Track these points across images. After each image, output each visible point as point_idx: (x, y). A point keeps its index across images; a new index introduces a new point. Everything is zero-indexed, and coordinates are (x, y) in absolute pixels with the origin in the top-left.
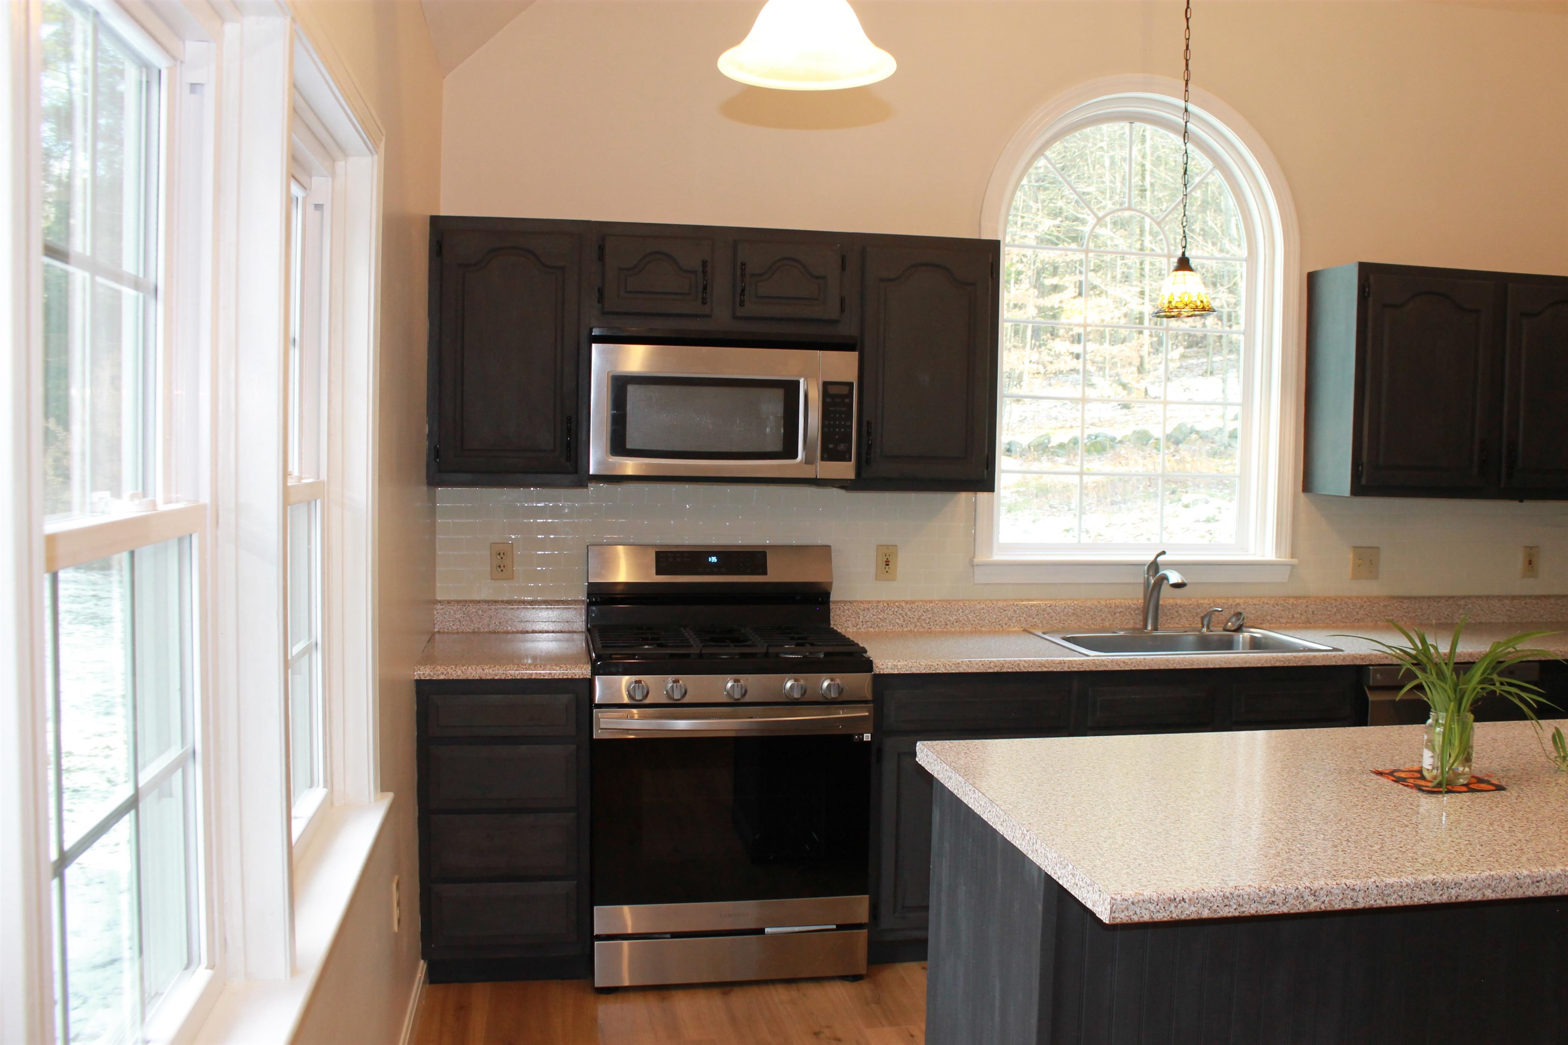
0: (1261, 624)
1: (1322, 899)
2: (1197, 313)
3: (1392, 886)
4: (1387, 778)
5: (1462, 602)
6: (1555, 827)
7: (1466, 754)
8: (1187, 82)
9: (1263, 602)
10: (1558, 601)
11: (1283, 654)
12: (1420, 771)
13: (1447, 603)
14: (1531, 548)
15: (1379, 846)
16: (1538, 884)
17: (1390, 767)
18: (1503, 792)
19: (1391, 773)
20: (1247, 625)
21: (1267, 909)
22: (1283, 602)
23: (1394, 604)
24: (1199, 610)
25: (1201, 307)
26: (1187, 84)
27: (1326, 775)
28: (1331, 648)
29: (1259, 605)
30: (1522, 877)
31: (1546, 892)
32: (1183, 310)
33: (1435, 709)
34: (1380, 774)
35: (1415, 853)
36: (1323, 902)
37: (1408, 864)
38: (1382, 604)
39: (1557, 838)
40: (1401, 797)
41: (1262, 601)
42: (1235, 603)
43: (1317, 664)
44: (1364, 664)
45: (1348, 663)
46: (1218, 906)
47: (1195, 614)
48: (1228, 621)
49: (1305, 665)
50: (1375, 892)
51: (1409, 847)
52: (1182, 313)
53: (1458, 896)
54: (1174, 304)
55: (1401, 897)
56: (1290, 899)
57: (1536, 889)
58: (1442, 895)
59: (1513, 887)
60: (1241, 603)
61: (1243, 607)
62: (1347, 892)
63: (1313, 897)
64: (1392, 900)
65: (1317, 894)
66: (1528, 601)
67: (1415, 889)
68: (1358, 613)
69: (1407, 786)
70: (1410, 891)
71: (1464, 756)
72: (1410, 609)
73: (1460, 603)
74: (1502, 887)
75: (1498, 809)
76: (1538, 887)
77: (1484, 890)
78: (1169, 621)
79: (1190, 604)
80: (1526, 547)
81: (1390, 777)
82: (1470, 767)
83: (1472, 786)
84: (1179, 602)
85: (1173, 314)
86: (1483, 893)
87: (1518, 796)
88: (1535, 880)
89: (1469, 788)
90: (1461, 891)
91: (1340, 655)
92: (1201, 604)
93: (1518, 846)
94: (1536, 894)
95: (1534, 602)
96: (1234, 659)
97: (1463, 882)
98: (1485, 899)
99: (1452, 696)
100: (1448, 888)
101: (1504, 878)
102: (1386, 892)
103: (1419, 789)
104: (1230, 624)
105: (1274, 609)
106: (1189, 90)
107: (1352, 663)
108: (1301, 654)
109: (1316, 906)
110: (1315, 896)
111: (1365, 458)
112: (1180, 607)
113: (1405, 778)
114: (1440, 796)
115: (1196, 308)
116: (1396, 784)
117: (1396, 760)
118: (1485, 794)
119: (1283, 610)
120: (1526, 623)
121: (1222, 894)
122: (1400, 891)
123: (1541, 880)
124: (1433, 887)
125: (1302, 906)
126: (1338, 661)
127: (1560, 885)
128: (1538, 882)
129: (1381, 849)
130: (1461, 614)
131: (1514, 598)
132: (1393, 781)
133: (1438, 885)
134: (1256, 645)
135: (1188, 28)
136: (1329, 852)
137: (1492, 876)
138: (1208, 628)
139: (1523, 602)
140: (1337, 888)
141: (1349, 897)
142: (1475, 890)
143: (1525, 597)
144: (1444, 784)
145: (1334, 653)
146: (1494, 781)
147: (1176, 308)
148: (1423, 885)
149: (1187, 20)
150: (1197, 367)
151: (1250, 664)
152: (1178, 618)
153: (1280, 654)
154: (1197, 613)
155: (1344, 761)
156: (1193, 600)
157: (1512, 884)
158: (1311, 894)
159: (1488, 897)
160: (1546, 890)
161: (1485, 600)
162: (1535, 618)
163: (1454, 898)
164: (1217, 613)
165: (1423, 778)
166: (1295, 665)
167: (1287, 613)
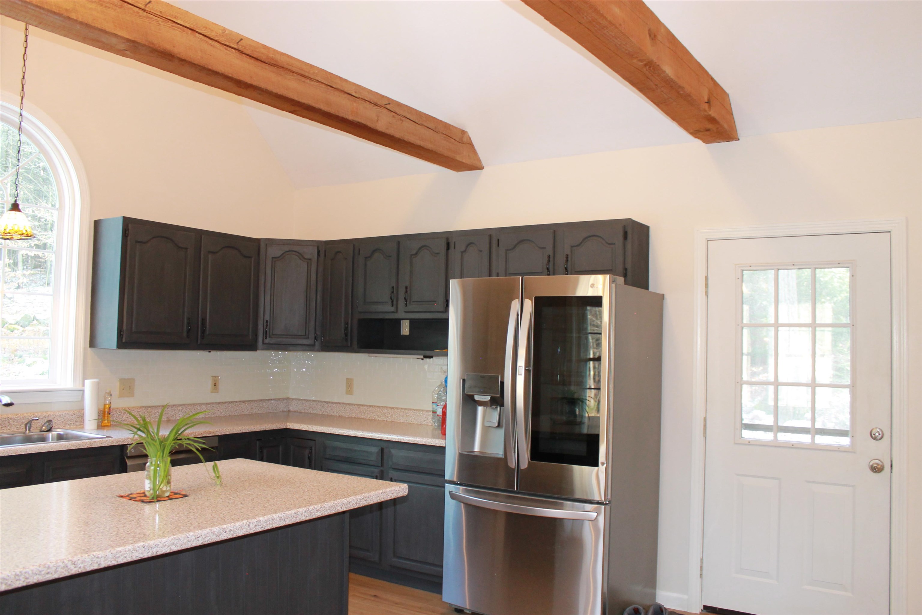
0: (64, 426)
1: (79, 566)
2: (23, 237)
3: (120, 552)
4: (126, 498)
5: (180, 408)
6: (210, 511)
7: (167, 479)
8: (22, 98)
9: (66, 413)
10: (229, 405)
11: (76, 442)
12: (144, 493)
13: (172, 408)
14: (215, 377)
15: (115, 533)
16: (198, 539)
17: (128, 493)
18: (187, 497)
19: (128, 496)
20: (55, 427)
21: (45, 578)
22: (78, 413)
23: (143, 411)
24: (24, 420)
25: (26, 234)
26: (22, 99)
27: (90, 501)
28: (105, 436)
29: (63, 415)
30: (190, 536)
31: (203, 542)
32: (13, 235)
33: (151, 456)
34: (122, 497)
35: (135, 533)
36: (80, 568)
37: (130, 539)
38: (136, 411)
39: (210, 515)
40: (132, 507)
41: (64, 413)
42: (48, 415)
43: (96, 446)
44: (124, 444)
45: (114, 444)
46: (12, 582)
47: (21, 423)
48: (43, 426)
49: (89, 447)
50: (111, 557)
51: (132, 531)
52: (14, 237)
53: (157, 551)
54: (8, 231)
55: (126, 557)
56: (59, 569)
57: (198, 541)
58: (148, 552)
59: (186, 542)
60: (52, 415)
61: (52, 417)
62: (94, 559)
63: (74, 565)
64: (120, 560)
65: (76, 563)
66: (214, 405)
67: (133, 551)
68: (122, 417)
69: (136, 501)
70: (130, 553)
71: (167, 480)
72: (152, 413)
73: (179, 408)
74: (180, 543)
75: (183, 506)
76: (198, 540)
77: (170, 547)
78: (3, 428)
79: (18, 417)
80: (212, 376)
81: (127, 497)
82: (170, 486)
83: (171, 497)
84: (10, 416)
85: (7, 237)
86: (170, 548)
87: (194, 499)
88: (197, 537)
89: (169, 498)
90: (159, 549)
91: (110, 440)
92: (25, 416)
93: (190, 522)
94: (198, 544)
95: (218, 406)
96: (44, 447)
97: (159, 544)
98: (172, 551)
99: (159, 447)
100: (151, 548)
101: (181, 538)
102: (117, 556)
103: (143, 501)
104: (44, 427)
105: (72, 417)
106: (24, 103)
107: (117, 444)
108: (87, 441)
109: (76, 571)
110: (75, 565)
111: (124, 328)
112: (11, 419)
113: (135, 497)
114: (153, 504)
115: (22, 235)
116: (130, 501)
117: (133, 489)
118: (177, 500)
119: (78, 417)
120: (214, 417)
121: (14, 573)
122: (125, 554)
123: (200, 537)
124: (143, 549)
125: (67, 572)
126: (109, 443)
127: (209, 538)
128: (198, 538)
129: (116, 534)
130: (179, 415)
131: (207, 404)
132: (129, 499)
133: (146, 547)
134: (60, 438)
135: (24, 66)
136: (86, 540)
137: (175, 538)
138: (29, 430)
139: (212, 406)
140: (88, 558)
141: (96, 562)
142: (166, 547)
143: (212, 403)
144: (155, 498)
145: (106, 439)
146: (183, 493)
147: (9, 233)
148: (138, 549)
149: (25, 60)
150: (39, 280)
151: (55, 449)
152: (10, 426)
153: (74, 442)
154: (22, 422)
155: (102, 493)
156: (19, 414)
157: (185, 541)
158: (73, 564)
159: (173, 550)
160: (202, 541)
161: (192, 406)
162: (218, 414)
163: (155, 553)
164: (35, 421)
165: (145, 496)
166: (83, 447)
167: (80, 419)
